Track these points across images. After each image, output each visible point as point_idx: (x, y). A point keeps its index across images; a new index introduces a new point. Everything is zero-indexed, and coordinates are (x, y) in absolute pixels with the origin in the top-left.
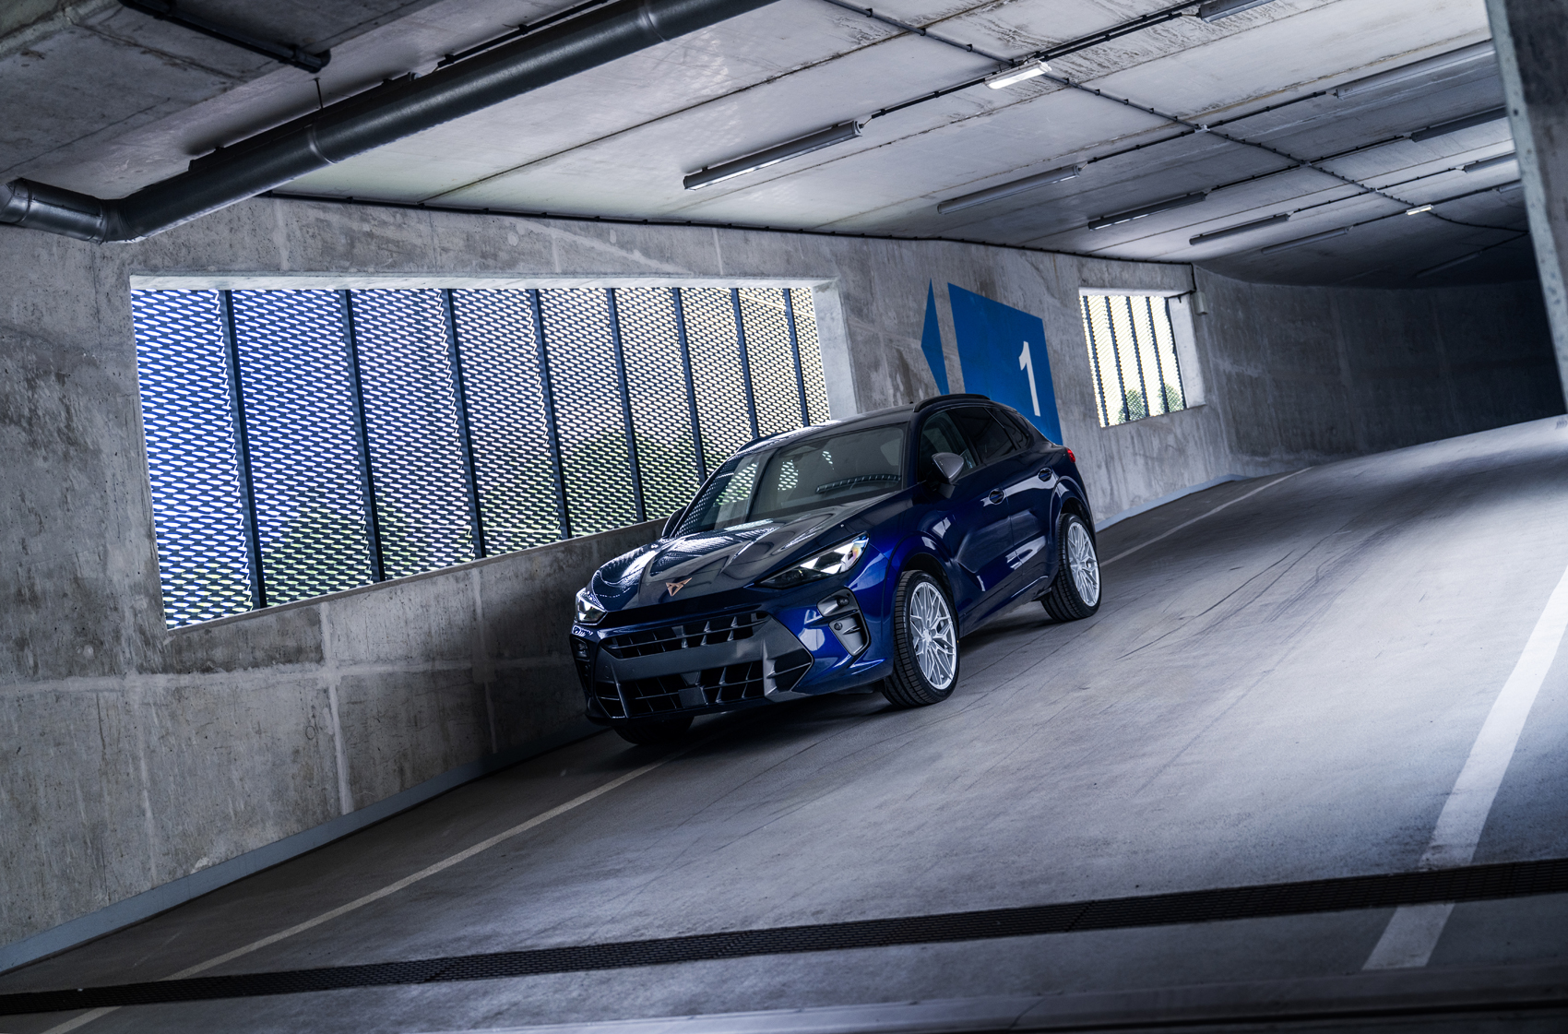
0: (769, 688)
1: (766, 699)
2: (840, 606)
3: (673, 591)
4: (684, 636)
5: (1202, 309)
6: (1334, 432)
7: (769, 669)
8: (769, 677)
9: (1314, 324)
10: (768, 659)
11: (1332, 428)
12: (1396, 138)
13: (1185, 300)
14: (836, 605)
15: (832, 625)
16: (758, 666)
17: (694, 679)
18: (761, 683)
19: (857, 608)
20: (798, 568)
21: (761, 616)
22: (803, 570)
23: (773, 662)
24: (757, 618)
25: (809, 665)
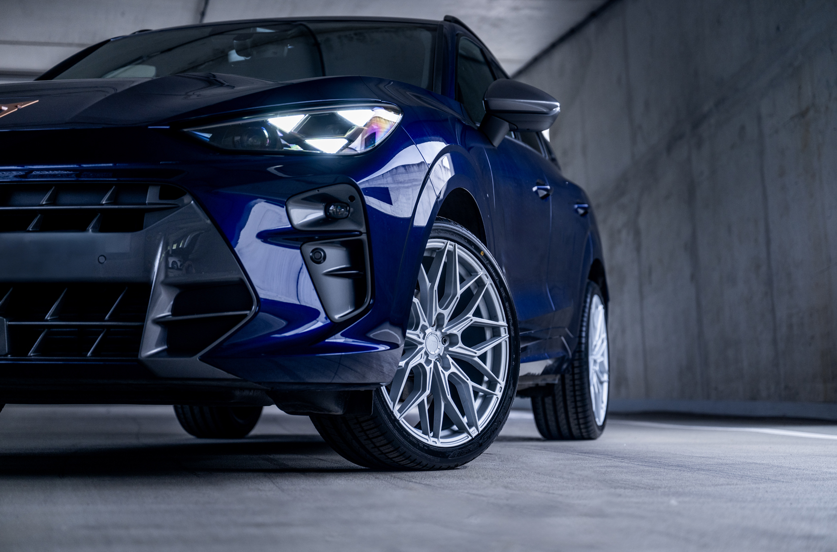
0: (151, 348)
2: (328, 219)
7: (160, 306)
8: (157, 323)
10: (166, 284)
14: (320, 213)
15: (307, 250)
19: (363, 229)
20: (265, 124)
21: (171, 193)
22: (272, 130)
23: (175, 292)
24: (161, 198)
25: (246, 315)
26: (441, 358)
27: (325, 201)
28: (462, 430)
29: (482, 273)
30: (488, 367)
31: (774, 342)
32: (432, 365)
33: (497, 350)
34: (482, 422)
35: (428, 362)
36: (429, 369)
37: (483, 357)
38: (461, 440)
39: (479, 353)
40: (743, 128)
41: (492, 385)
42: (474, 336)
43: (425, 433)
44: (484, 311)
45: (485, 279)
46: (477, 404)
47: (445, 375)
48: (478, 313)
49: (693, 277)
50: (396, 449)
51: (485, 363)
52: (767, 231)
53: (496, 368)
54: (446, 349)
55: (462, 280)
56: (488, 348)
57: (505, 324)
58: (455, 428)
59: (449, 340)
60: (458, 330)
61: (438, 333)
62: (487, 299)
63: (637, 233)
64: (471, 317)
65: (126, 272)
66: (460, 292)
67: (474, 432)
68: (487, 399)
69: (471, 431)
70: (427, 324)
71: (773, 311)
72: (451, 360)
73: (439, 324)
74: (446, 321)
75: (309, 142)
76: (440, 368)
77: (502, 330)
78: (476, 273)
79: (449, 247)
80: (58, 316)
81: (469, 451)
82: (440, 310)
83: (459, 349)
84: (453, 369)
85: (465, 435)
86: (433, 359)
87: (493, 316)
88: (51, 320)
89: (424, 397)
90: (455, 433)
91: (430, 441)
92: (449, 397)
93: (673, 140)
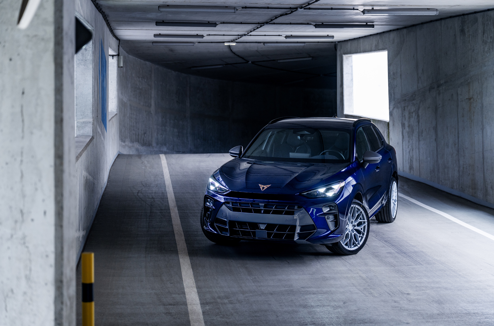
0: (296, 238)
1: (295, 242)
2: (331, 210)
3: (263, 189)
4: (262, 208)
5: (122, 65)
6: (146, 135)
7: (298, 230)
8: (297, 233)
9: (145, 80)
10: (299, 226)
11: (145, 133)
12: (308, 24)
13: (115, 58)
14: (329, 209)
15: (326, 217)
16: (294, 227)
17: (263, 227)
18: (294, 235)
19: (337, 212)
20: (317, 191)
21: (299, 207)
22: (319, 192)
23: (300, 227)
24: (298, 208)
25: (314, 231)
26: (352, 230)
27: (330, 206)
28: (356, 245)
29: (361, 210)
30: (362, 231)
31: (459, 171)
32: (350, 232)
33: (364, 227)
34: (361, 243)
35: (349, 231)
36: (349, 233)
37: (361, 229)
38: (356, 248)
39: (361, 228)
40: (452, 95)
41: (363, 234)
42: (359, 224)
43: (349, 247)
44: (362, 218)
45: (362, 211)
46: (360, 239)
47: (353, 234)
48: (361, 219)
49: (436, 140)
50: (342, 252)
51: (362, 230)
52: (458, 133)
53: (364, 231)
54: (353, 228)
55: (357, 212)
56: (362, 227)
57: (367, 221)
58: (355, 245)
59: (354, 226)
60: (356, 224)
61: (352, 225)
62: (363, 216)
63: (418, 116)
64: (359, 220)
65: (291, 223)
66: (356, 215)
67: (359, 246)
68: (362, 238)
69: (358, 245)
70: (349, 224)
71: (459, 161)
72: (354, 230)
73: (352, 223)
74: (353, 222)
75: (326, 194)
76: (352, 233)
77: (366, 222)
78: (360, 210)
79: (354, 206)
80: (277, 230)
81: (358, 250)
82: (352, 220)
83: (356, 228)
84: (355, 232)
85: (357, 246)
86: (350, 231)
87: (364, 219)
88: (276, 231)
89: (348, 240)
90: (355, 246)
91: (350, 249)
92: (354, 239)
93: (431, 88)
